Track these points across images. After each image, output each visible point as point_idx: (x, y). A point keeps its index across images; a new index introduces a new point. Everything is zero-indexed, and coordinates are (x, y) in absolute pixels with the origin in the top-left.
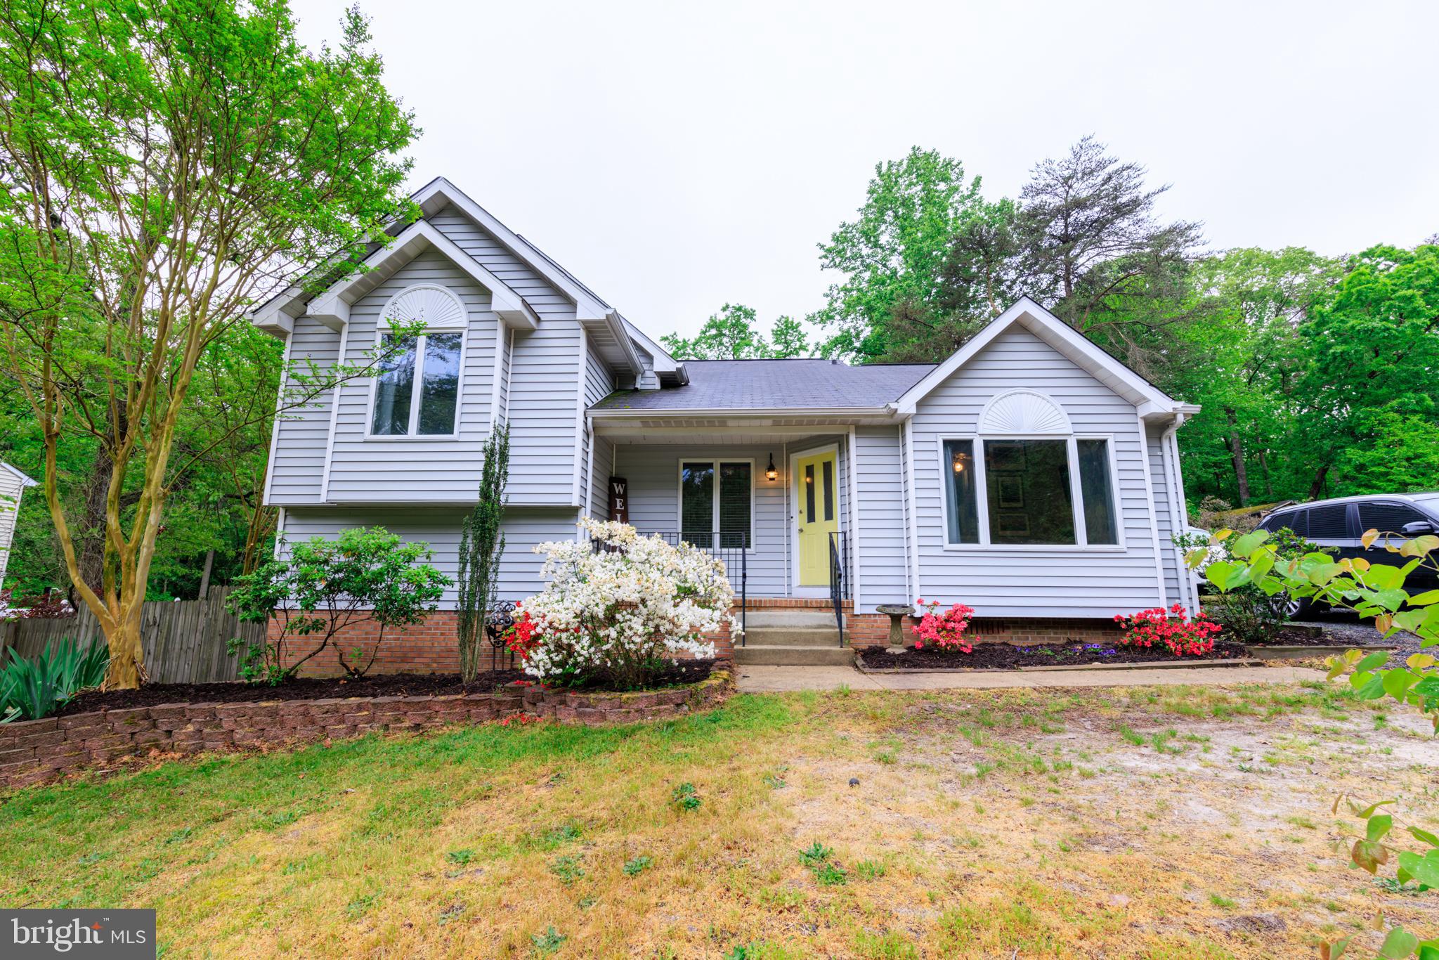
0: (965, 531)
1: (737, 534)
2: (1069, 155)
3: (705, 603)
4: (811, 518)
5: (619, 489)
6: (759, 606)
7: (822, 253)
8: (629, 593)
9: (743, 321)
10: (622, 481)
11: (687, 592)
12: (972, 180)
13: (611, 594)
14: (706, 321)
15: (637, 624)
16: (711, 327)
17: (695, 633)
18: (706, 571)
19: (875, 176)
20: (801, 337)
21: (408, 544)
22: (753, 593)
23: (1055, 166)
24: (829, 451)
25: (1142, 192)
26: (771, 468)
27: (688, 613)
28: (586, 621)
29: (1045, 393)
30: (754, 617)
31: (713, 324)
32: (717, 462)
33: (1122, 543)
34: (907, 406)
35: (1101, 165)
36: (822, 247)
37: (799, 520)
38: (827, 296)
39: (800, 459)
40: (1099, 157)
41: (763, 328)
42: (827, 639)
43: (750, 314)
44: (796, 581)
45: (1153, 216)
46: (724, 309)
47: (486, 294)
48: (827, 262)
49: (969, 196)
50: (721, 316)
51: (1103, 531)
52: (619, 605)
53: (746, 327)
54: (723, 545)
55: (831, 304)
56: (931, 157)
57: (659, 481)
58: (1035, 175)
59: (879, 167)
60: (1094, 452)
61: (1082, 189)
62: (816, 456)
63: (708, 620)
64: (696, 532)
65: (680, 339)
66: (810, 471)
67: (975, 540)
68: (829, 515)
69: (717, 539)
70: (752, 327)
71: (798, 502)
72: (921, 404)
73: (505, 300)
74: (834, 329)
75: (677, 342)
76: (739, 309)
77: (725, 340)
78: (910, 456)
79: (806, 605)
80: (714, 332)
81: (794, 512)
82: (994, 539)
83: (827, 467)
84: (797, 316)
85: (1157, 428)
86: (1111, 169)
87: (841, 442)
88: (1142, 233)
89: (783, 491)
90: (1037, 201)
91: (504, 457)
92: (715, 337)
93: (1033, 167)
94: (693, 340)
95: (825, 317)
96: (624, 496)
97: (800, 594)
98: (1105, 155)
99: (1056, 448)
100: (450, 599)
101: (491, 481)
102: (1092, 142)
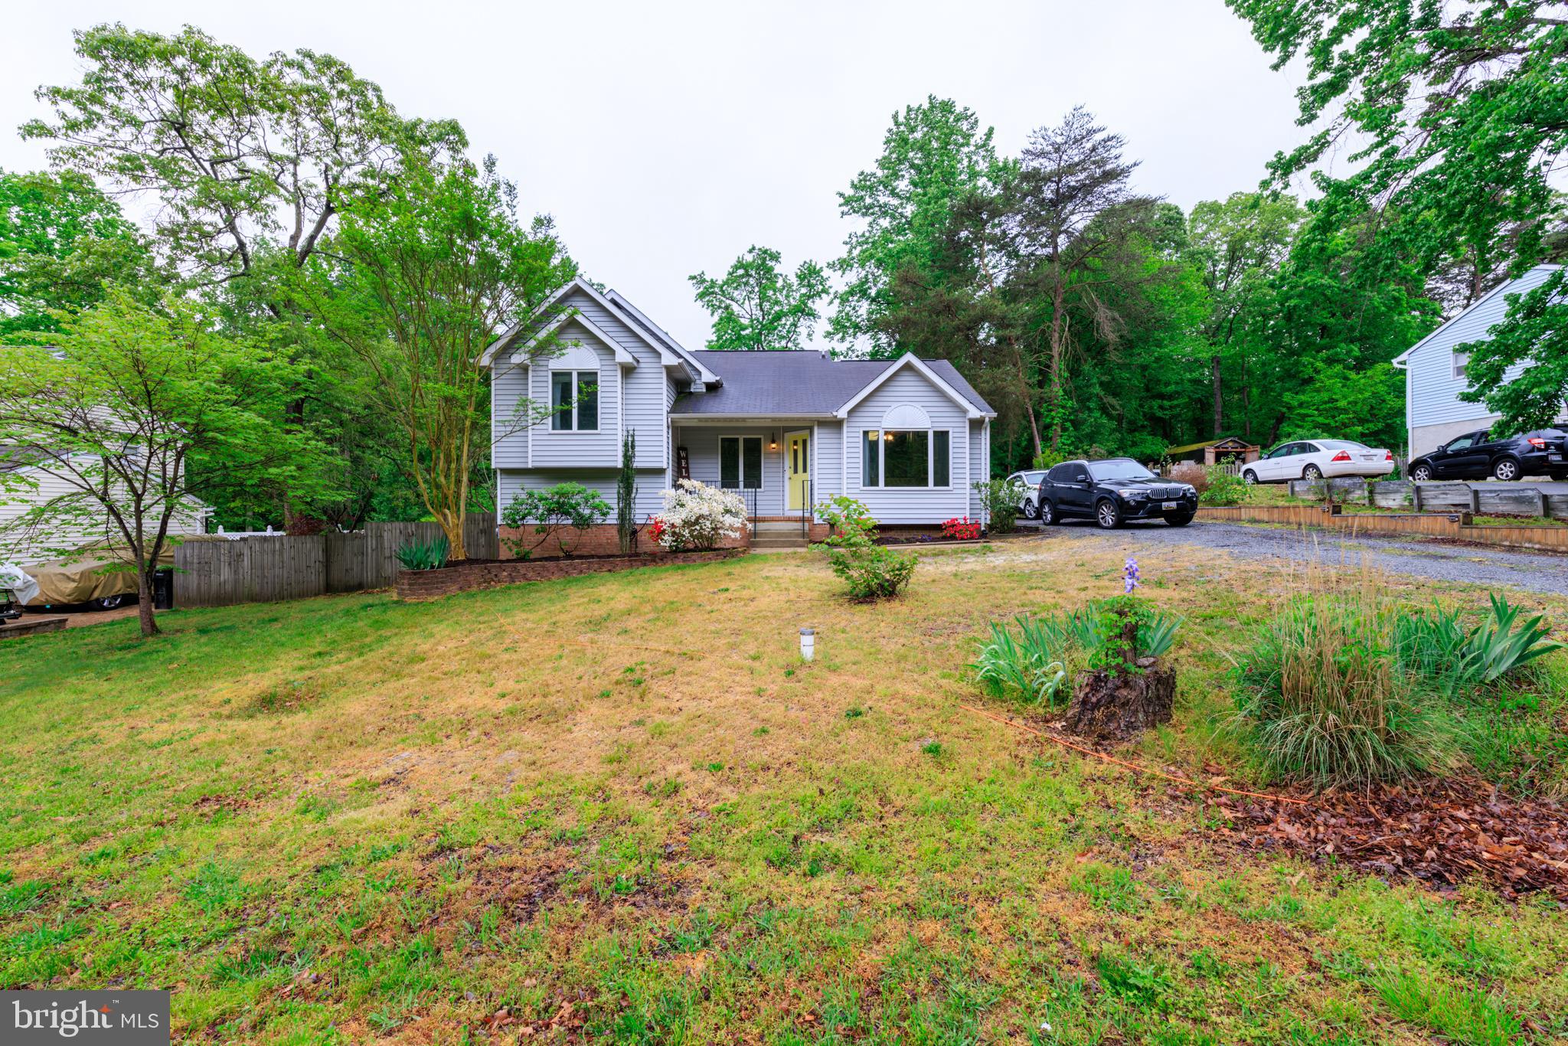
0: (872, 481)
1: (753, 480)
2: (1062, 124)
3: (736, 515)
4: (796, 471)
5: (683, 454)
6: (764, 520)
7: (842, 201)
8: (705, 511)
9: (770, 264)
10: (685, 449)
11: (728, 511)
12: (986, 131)
13: (697, 511)
14: (734, 262)
15: (708, 523)
16: (736, 268)
17: (732, 528)
18: (735, 502)
19: (892, 125)
20: (823, 281)
21: (590, 489)
22: (760, 513)
23: (1050, 133)
24: (805, 434)
25: (1124, 162)
26: (773, 442)
27: (728, 520)
28: (687, 523)
29: (918, 405)
30: (761, 526)
31: (740, 265)
32: (741, 438)
33: (951, 487)
34: (842, 413)
35: (1091, 132)
36: (841, 195)
37: (789, 472)
38: (845, 243)
39: (790, 437)
40: (1089, 126)
41: (787, 268)
42: (797, 535)
43: (775, 257)
44: (787, 507)
45: (1128, 187)
46: (750, 251)
47: (612, 352)
48: (845, 209)
49: (983, 146)
50: (749, 258)
51: (942, 479)
52: (701, 516)
53: (771, 269)
54: (745, 486)
55: (850, 252)
56: (947, 107)
57: (706, 451)
58: (1033, 140)
59: (895, 117)
60: (942, 437)
61: (1074, 155)
62: (800, 435)
63: (737, 522)
64: (729, 481)
65: (708, 277)
66: (795, 443)
67: (877, 484)
68: (805, 470)
69: (741, 484)
70: (778, 269)
71: (789, 462)
72: (851, 412)
73: (623, 356)
74: (853, 277)
75: (703, 281)
76: (765, 252)
77: (752, 281)
78: (845, 440)
79: (789, 519)
80: (741, 272)
81: (786, 468)
82: (886, 485)
83: (805, 442)
84: (821, 264)
85: (976, 425)
86: (1099, 137)
87: (811, 430)
88: (1121, 200)
89: (780, 455)
90: (1035, 164)
91: (633, 447)
92: (742, 276)
93: (1031, 134)
94: (720, 282)
95: (844, 265)
96: (686, 458)
97: (788, 514)
98: (1095, 125)
99: (921, 436)
100: (613, 518)
101: (628, 458)
102: (1084, 111)
